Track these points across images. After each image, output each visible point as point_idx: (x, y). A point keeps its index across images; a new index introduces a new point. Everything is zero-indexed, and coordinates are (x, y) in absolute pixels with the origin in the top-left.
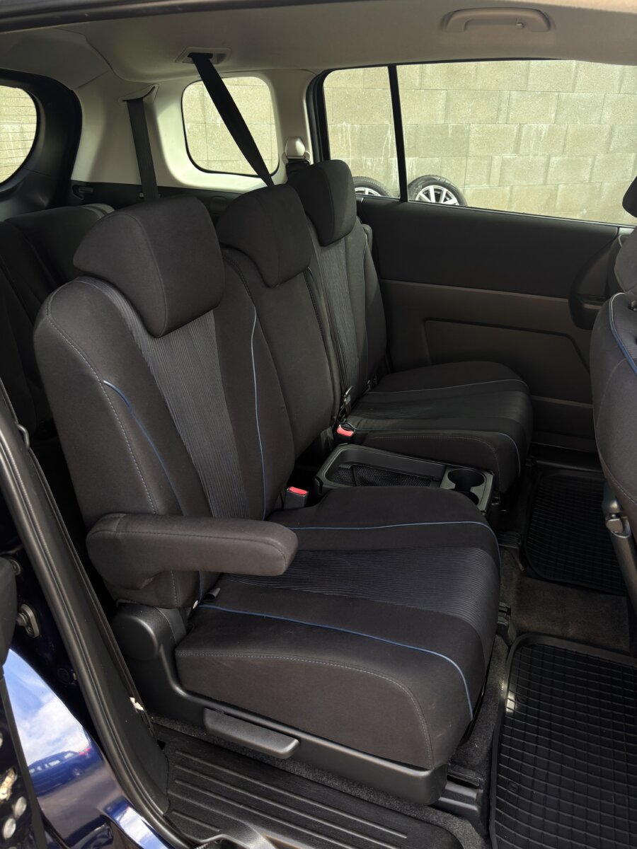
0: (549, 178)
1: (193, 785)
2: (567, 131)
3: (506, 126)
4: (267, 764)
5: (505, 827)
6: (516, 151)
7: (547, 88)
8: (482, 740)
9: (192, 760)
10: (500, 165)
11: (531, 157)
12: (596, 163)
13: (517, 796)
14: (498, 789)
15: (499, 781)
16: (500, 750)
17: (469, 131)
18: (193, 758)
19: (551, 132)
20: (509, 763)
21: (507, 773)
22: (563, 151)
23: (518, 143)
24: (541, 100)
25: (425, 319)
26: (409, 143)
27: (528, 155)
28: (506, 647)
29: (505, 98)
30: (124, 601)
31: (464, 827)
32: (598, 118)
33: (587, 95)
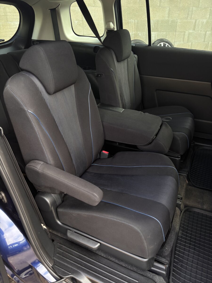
0: (206, 39)
1: (63, 256)
3: (190, 20)
4: (89, 251)
5: (175, 279)
6: (194, 30)
7: (206, 6)
8: (169, 246)
9: (63, 247)
10: (188, 34)
11: (199, 32)
13: (181, 268)
14: (174, 264)
15: (174, 262)
16: (176, 250)
17: (177, 22)
19: (207, 22)
20: (179, 255)
21: (177, 259)
23: (195, 27)
24: (204, 10)
25: (157, 90)
26: (155, 27)
27: (198, 31)
28: (180, 212)
29: (191, 10)
30: (40, 190)
31: (160, 279)
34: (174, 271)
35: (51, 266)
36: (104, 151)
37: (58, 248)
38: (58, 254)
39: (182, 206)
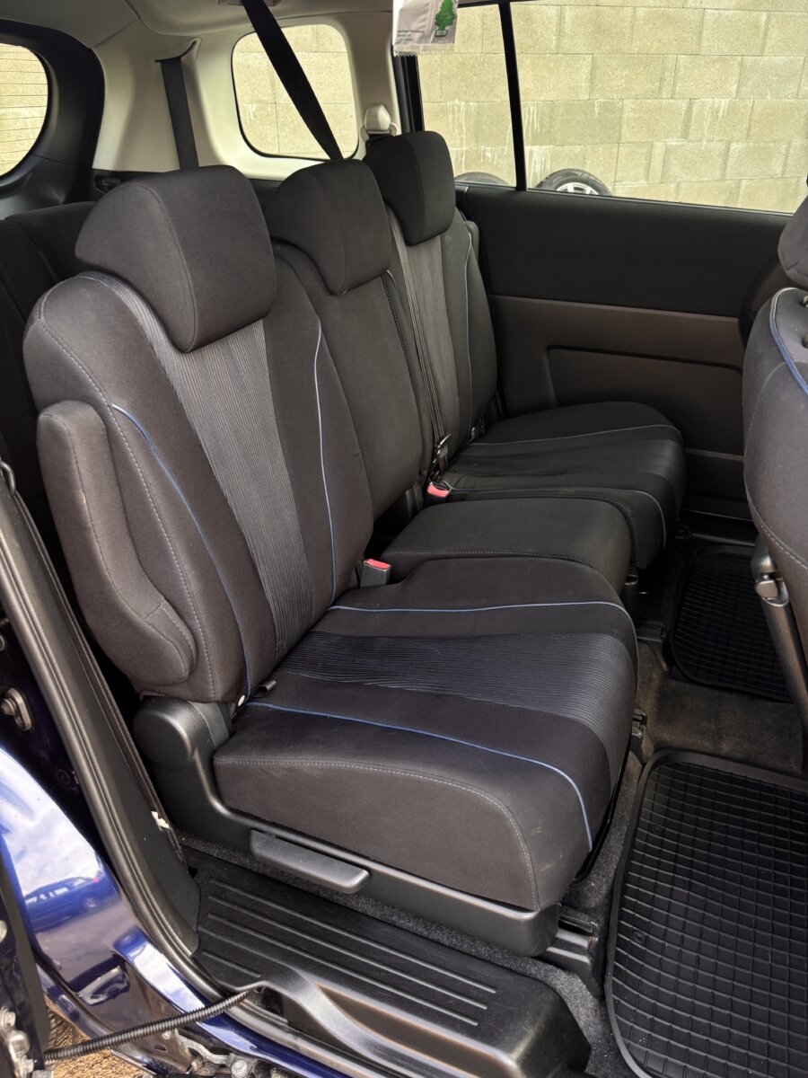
0: (728, 172)
1: (230, 921)
2: (752, 108)
3: (671, 101)
4: (324, 899)
5: (626, 987)
6: (685, 135)
7: (726, 51)
8: (600, 877)
9: (230, 891)
10: (663, 154)
11: (704, 143)
12: (791, 151)
13: (644, 948)
14: (619, 938)
15: (621, 929)
16: (625, 890)
17: (622, 109)
18: (231, 888)
19: (732, 108)
20: (635, 907)
21: (631, 919)
22: (748, 135)
23: (687, 125)
24: (718, 67)
25: (549, 348)
26: (542, 126)
27: (701, 140)
28: (640, 765)
29: (670, 64)
30: (150, 694)
31: (571, 983)
32: (795, 90)
33: (781, 60)
34: (619, 957)
35: (190, 953)
36: (371, 563)
37: (214, 895)
38: (214, 914)
39: (647, 747)
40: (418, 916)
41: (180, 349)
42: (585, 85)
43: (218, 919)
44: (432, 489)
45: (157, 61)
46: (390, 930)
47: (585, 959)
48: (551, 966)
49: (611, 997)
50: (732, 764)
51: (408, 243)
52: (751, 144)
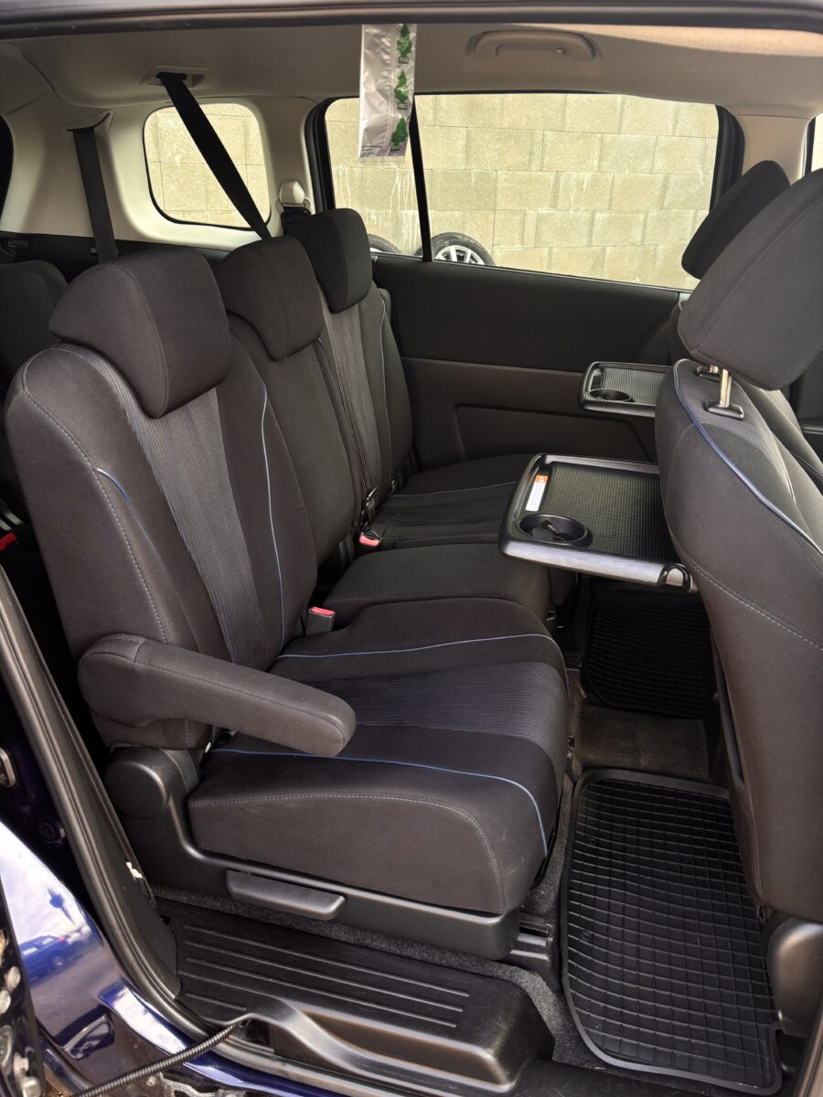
0: (594, 238)
1: (209, 962)
2: (613, 181)
3: (540, 173)
5: (580, 981)
6: (554, 205)
7: (587, 128)
8: (548, 886)
9: (205, 934)
10: (535, 221)
11: (572, 212)
12: (649, 221)
13: (591, 945)
14: (569, 938)
15: (570, 930)
16: (570, 896)
17: (496, 180)
18: (205, 931)
19: (595, 182)
20: (580, 910)
21: (579, 921)
22: (610, 206)
23: (555, 197)
24: (581, 142)
25: (458, 406)
27: (568, 210)
28: (571, 784)
29: (538, 138)
30: (122, 745)
31: (534, 981)
32: (650, 166)
33: (636, 138)
34: (572, 956)
35: (173, 997)
36: (316, 610)
37: (189, 940)
38: (191, 957)
39: (576, 767)
40: (390, 936)
41: (149, 414)
42: (461, 156)
43: (197, 961)
44: (363, 539)
45: (69, 130)
46: (366, 953)
47: (545, 957)
48: (514, 968)
49: (569, 991)
50: (650, 776)
51: (332, 311)
52: (613, 214)
